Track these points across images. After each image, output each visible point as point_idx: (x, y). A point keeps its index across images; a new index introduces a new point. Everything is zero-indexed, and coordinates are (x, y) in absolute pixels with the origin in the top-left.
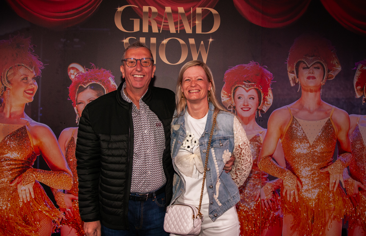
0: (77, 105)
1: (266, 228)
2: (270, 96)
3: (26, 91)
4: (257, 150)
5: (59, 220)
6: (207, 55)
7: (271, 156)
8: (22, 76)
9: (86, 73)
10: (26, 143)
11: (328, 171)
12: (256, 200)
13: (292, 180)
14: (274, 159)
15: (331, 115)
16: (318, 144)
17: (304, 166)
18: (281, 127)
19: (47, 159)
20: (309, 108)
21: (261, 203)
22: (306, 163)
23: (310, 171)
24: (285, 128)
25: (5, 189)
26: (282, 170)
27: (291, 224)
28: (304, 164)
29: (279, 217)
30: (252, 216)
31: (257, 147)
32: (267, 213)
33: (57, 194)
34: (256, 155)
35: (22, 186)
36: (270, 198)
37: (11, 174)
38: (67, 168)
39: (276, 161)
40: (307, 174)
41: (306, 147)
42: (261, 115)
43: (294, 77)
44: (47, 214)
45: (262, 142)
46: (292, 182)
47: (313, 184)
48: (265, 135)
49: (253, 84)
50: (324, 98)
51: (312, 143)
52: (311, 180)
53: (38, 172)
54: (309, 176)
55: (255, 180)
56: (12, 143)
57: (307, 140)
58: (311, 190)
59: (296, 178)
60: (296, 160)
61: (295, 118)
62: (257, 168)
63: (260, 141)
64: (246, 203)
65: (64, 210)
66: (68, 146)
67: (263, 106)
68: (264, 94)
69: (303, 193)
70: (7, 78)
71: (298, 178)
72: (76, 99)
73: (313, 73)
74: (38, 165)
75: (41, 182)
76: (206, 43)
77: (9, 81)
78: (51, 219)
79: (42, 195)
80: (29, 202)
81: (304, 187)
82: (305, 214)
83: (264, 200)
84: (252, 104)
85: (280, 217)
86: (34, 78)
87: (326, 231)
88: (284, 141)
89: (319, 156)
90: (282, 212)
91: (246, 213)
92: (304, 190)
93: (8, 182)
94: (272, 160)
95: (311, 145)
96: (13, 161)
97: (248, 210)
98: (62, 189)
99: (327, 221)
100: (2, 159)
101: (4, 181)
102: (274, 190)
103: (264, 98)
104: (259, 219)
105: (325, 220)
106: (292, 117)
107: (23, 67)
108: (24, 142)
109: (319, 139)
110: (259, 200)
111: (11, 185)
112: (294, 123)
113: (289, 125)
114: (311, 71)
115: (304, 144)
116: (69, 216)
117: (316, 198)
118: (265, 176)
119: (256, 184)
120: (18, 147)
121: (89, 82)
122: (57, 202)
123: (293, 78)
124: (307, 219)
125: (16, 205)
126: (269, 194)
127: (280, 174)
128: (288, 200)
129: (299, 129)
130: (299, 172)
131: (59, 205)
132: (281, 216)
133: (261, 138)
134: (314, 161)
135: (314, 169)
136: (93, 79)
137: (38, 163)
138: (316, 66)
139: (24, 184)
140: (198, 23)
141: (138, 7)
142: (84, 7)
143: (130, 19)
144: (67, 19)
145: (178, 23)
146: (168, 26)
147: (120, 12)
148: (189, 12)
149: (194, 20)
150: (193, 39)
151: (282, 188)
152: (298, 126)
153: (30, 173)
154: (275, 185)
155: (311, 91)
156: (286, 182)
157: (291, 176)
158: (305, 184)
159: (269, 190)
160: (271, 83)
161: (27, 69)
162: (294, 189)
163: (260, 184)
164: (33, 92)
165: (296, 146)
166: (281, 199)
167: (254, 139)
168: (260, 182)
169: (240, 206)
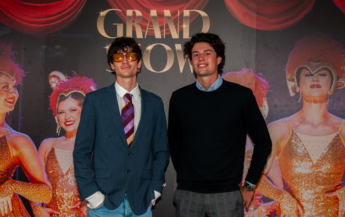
0: (58, 115)
3: (7, 100)
7: (266, 175)
8: (3, 84)
9: (68, 81)
10: (6, 153)
11: (337, 196)
13: (291, 203)
14: (269, 179)
15: (340, 130)
16: (324, 163)
17: (305, 188)
18: (278, 142)
19: (26, 170)
20: (312, 121)
22: (308, 185)
23: (313, 194)
24: (282, 144)
26: (279, 191)
28: (306, 186)
31: (249, 163)
33: (35, 207)
38: (47, 181)
39: (272, 180)
40: (310, 197)
41: (308, 166)
43: (294, 86)
46: (291, 206)
47: (317, 210)
50: (331, 110)
51: (316, 162)
52: (314, 205)
53: (16, 183)
54: (312, 200)
57: (309, 158)
59: (296, 201)
60: (296, 181)
61: (295, 132)
66: (48, 158)
71: (298, 202)
72: (57, 109)
73: (318, 81)
74: (17, 177)
75: (19, 194)
79: (20, 208)
80: (7, 215)
81: (305, 212)
86: (15, 86)
88: (281, 159)
89: (325, 178)
94: (266, 179)
95: (315, 164)
98: (41, 202)
102: (269, 214)
106: (291, 132)
107: (4, 75)
108: (4, 152)
109: (324, 158)
112: (293, 138)
113: (288, 140)
114: (316, 78)
115: (305, 163)
118: (259, 197)
121: (70, 91)
122: (35, 216)
123: (293, 87)
127: (277, 196)
129: (300, 145)
130: (300, 194)
134: (318, 184)
135: (318, 193)
136: (74, 88)
137: (17, 174)
138: (322, 72)
139: (3, 196)
140: (186, 27)
141: (121, 11)
142: (65, 12)
143: (113, 24)
144: (49, 24)
145: (164, 27)
146: (153, 30)
147: (103, 16)
148: (176, 16)
149: (181, 24)
150: (180, 45)
151: (279, 212)
152: (298, 142)
153: (9, 185)
154: (270, 209)
155: (315, 102)
156: (283, 206)
157: (289, 199)
158: (307, 209)
159: (264, 213)
160: (267, 92)
161: (8, 77)
162: (293, 214)
163: (253, 206)
164: (14, 101)
165: (296, 164)
167: (246, 155)
168: (253, 204)
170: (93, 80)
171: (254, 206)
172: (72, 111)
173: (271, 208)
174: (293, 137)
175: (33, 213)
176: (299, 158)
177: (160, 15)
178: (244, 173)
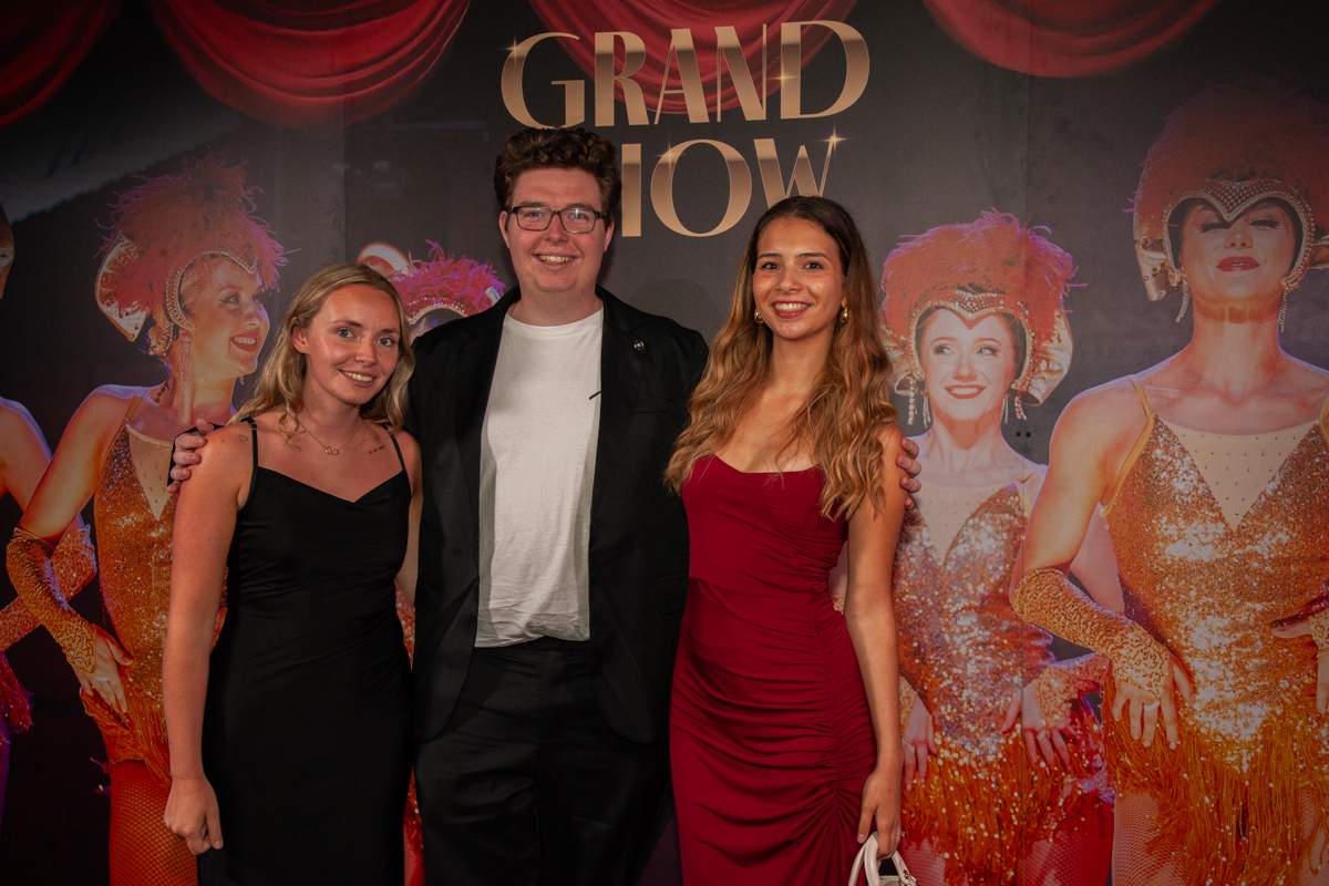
1: (1047, 837)
2: (1060, 341)
3: (236, 340)
4: (1006, 542)
7: (1064, 567)
8: (224, 291)
9: (415, 275)
11: (1311, 636)
12: (1004, 728)
13: (1150, 662)
14: (1074, 579)
15: (1324, 412)
16: (1266, 526)
17: (1200, 610)
18: (1106, 456)
20: (1226, 384)
21: (1025, 742)
22: (1211, 600)
23: (1226, 629)
24: (1121, 463)
26: (1109, 621)
27: (1149, 831)
28: (1201, 602)
29: (1099, 800)
30: (991, 789)
31: (1006, 531)
32: (1050, 779)
34: (1005, 561)
36: (1061, 726)
39: (1086, 584)
40: (1216, 641)
42: (1022, 413)
43: (1163, 265)
45: (1027, 514)
46: (1152, 671)
47: (1240, 682)
48: (1038, 487)
50: (1292, 343)
51: (1239, 522)
52: (1231, 666)
54: (1223, 651)
55: (1000, 653)
57: (1213, 511)
58: (1233, 705)
59: (1166, 655)
60: (1167, 588)
61: (1165, 423)
62: (1009, 610)
63: (1019, 509)
64: (964, 737)
67: (1033, 380)
68: (1038, 335)
69: (1196, 717)
70: (179, 300)
71: (1176, 655)
73: (1248, 244)
76: (817, 152)
77: (185, 306)
81: (1200, 690)
82: (1207, 800)
83: (1035, 733)
84: (990, 370)
85: (1102, 801)
86: (257, 297)
87: (1305, 875)
88: (1116, 514)
89: (1270, 576)
90: (1109, 779)
91: (967, 776)
92: (1203, 706)
94: (1066, 582)
95: (1234, 528)
97: (974, 764)
99: (1306, 834)
102: (1076, 696)
103: (1037, 351)
104: (1016, 801)
105: (1298, 830)
106: (1152, 422)
107: (224, 261)
109: (1267, 508)
110: (1019, 731)
112: (1158, 444)
113: (1139, 450)
114: (1238, 237)
115: (1201, 526)
117: (1256, 739)
118: (1040, 643)
119: (1006, 669)
121: (422, 305)
123: (1159, 268)
124: (1219, 816)
126: (1056, 709)
127: (1101, 637)
128: (1136, 737)
129: (1182, 466)
130: (1182, 631)
132: (1106, 796)
133: (1023, 498)
134: (1245, 594)
135: (1246, 626)
136: (435, 296)
138: (1260, 214)
140: (788, 79)
141: (578, 38)
142: (401, 53)
143: (553, 83)
145: (716, 85)
146: (681, 97)
147: (519, 59)
148: (757, 43)
149: (774, 70)
150: (771, 141)
151: (1110, 690)
152: (1177, 455)
154: (1079, 680)
155: (1237, 317)
156: (1124, 669)
157: (1144, 647)
158: (1207, 680)
159: (1057, 694)
160: (1066, 289)
161: (238, 268)
162: (1159, 696)
163: (1022, 672)
164: (255, 343)
165: (1169, 532)
166: (1106, 734)
167: (997, 504)
168: (1021, 665)
169: (944, 748)
170: (493, 269)
171: (1024, 670)
173: (1083, 678)
174: (1157, 439)
176: (1178, 510)
177: (705, 45)
178: (991, 563)
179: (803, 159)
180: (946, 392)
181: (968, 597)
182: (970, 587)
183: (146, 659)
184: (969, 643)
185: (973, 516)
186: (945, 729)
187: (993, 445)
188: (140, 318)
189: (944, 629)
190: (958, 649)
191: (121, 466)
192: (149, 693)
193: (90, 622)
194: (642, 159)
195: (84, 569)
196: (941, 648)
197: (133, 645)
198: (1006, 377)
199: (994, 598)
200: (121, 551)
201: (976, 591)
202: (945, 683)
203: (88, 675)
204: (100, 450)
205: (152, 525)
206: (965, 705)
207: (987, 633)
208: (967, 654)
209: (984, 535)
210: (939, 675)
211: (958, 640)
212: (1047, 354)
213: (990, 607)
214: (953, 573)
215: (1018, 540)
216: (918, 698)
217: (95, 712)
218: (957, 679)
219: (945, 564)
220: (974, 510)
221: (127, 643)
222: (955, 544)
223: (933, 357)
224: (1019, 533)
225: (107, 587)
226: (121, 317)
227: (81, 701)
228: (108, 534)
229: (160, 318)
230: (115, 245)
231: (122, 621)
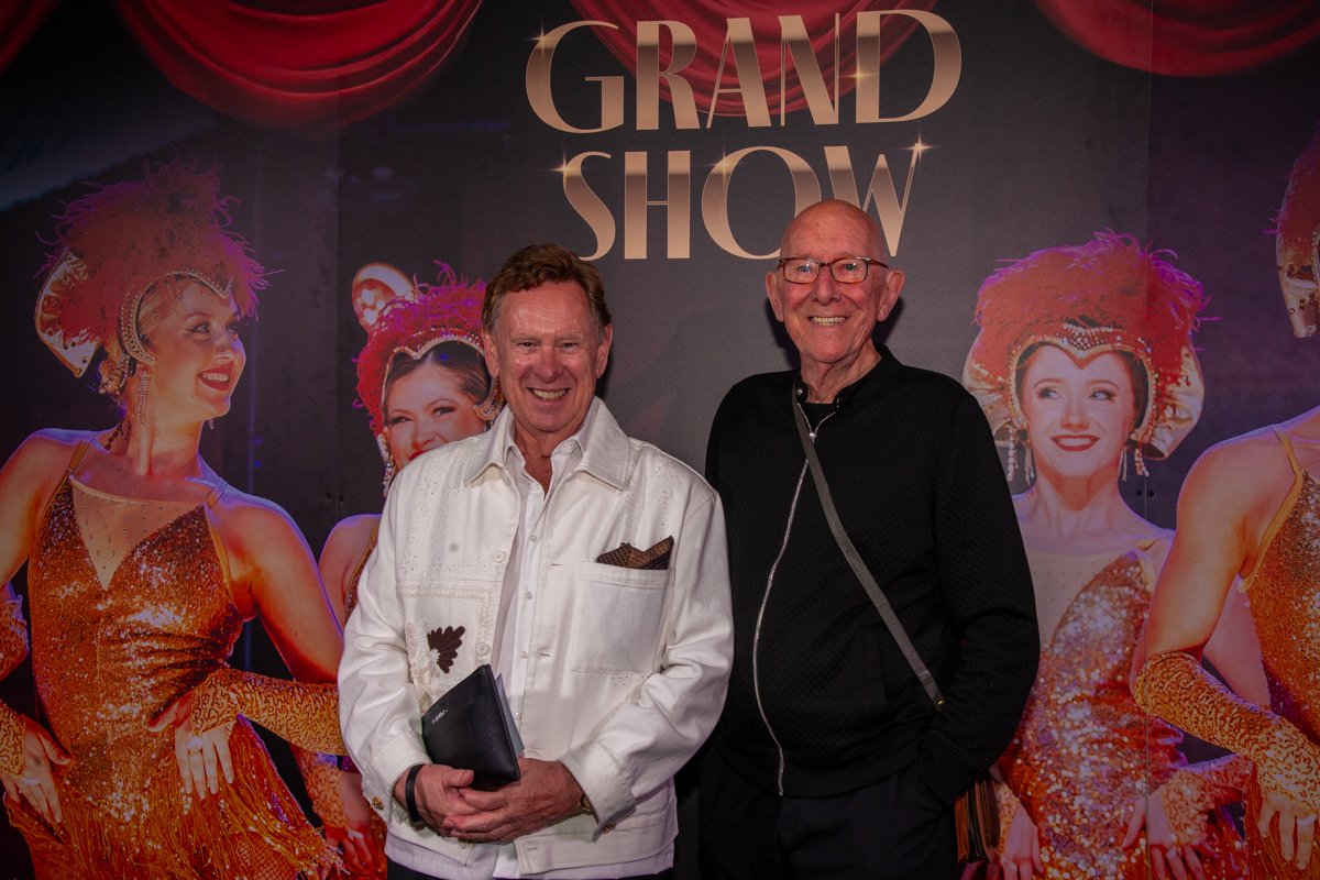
0: (386, 429)
2: (1188, 384)
3: (205, 376)
4: (1126, 621)
5: (320, 874)
6: (902, 213)
7: (1196, 651)
8: (192, 318)
9: (421, 301)
10: (206, 573)
12: (1126, 843)
13: (1303, 766)
14: (1209, 666)
18: (1245, 520)
19: (278, 634)
21: (1152, 862)
24: (1263, 528)
25: (130, 743)
26: (1251, 716)
31: (1125, 608)
33: (315, 772)
34: (1125, 643)
35: (191, 734)
36: (1196, 842)
37: (154, 689)
39: (1223, 671)
42: (1144, 469)
43: (1312, 296)
44: (279, 846)
45: (1150, 588)
46: (1305, 777)
48: (1164, 556)
49: (1111, 330)
53: (246, 682)
55: (1119, 753)
56: (158, 572)
61: (1316, 481)
62: (1128, 701)
63: (1141, 582)
64: (1077, 854)
65: (339, 835)
67: (1157, 430)
68: (1162, 377)
70: (137, 328)
72: (382, 405)
74: (248, 659)
75: (257, 721)
76: (899, 162)
77: (144, 336)
78: (293, 868)
79: (260, 772)
80: (214, 798)
83: (1164, 850)
84: (1107, 420)
86: (230, 326)
88: (1258, 588)
93: (144, 717)
94: (1198, 668)
96: (160, 638)
98: (333, 752)
100: (123, 630)
101: (130, 715)
102: (1212, 806)
103: (1162, 395)
106: (1300, 479)
107: (193, 284)
108: (199, 568)
110: (1143, 847)
111: (152, 730)
112: (1308, 505)
113: (1286, 513)
116: (356, 860)
118: (1167, 741)
119: (1126, 772)
120: (177, 587)
121: (430, 336)
122: (315, 802)
123: (1308, 299)
125: (170, 806)
126: (1189, 822)
127: (1242, 736)
128: (1288, 858)
131: (321, 813)
133: (1143, 567)
136: (444, 326)
137: (248, 641)
139: (198, 726)
140: (865, 76)
141: (617, 28)
142: (408, 42)
143: (587, 79)
144: (349, 90)
145: (779, 84)
146: (739, 97)
147: (548, 51)
148: (828, 35)
149: (848, 66)
150: (844, 150)
151: (1254, 800)
153: (218, 687)
154: (1216, 786)
156: (1272, 774)
157: (1296, 747)
159: (1190, 803)
160: (1195, 324)
161: (209, 292)
162: (1315, 808)
163: (1146, 776)
164: (228, 381)
166: (1251, 852)
167: (1115, 575)
168: (1145, 767)
169: (1053, 866)
171: (1149, 774)
172: (439, 413)
173: (1222, 784)
174: (1307, 500)
175: (305, 792)
177: (767, 37)
178: (1107, 645)
179: (884, 170)
180: (1052, 444)
181: (1080, 686)
182: (1082, 673)
183: (87, 756)
184: (1081, 740)
185: (1086, 589)
186: (1054, 843)
187: (1109, 507)
188: (89, 349)
189: (1051, 723)
190: (1068, 748)
191: (62, 524)
192: (90, 799)
193: (19, 713)
194: (691, 169)
195: (13, 649)
196: (1048, 745)
197: (72, 741)
198: (1124, 426)
199: (1111, 687)
200: (60, 627)
201: (1089, 679)
202: (1053, 789)
203: (15, 777)
204: (37, 505)
205: (98, 596)
206: (1078, 815)
207: (1103, 729)
208: (1079, 754)
209: (1098, 612)
210: (1045, 779)
211: (1068, 737)
212: (1173, 399)
213: (1107, 697)
214: (1062, 656)
215: (1140, 618)
216: (1020, 805)
217: (21, 822)
218: (1067, 783)
219: (1052, 647)
220: (1086, 582)
221: (64, 739)
222: (1063, 622)
223: (1037, 403)
224: (1142, 610)
225: (41, 670)
226: (66, 348)
227: (4, 808)
228: (45, 606)
229: (113, 350)
230: (59, 264)
231: (59, 711)
